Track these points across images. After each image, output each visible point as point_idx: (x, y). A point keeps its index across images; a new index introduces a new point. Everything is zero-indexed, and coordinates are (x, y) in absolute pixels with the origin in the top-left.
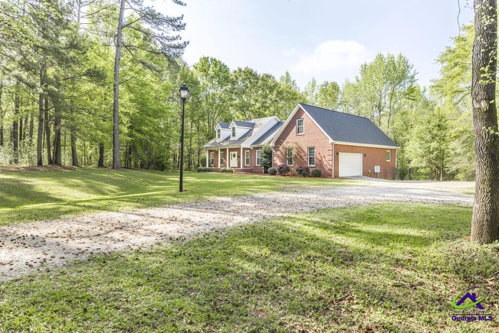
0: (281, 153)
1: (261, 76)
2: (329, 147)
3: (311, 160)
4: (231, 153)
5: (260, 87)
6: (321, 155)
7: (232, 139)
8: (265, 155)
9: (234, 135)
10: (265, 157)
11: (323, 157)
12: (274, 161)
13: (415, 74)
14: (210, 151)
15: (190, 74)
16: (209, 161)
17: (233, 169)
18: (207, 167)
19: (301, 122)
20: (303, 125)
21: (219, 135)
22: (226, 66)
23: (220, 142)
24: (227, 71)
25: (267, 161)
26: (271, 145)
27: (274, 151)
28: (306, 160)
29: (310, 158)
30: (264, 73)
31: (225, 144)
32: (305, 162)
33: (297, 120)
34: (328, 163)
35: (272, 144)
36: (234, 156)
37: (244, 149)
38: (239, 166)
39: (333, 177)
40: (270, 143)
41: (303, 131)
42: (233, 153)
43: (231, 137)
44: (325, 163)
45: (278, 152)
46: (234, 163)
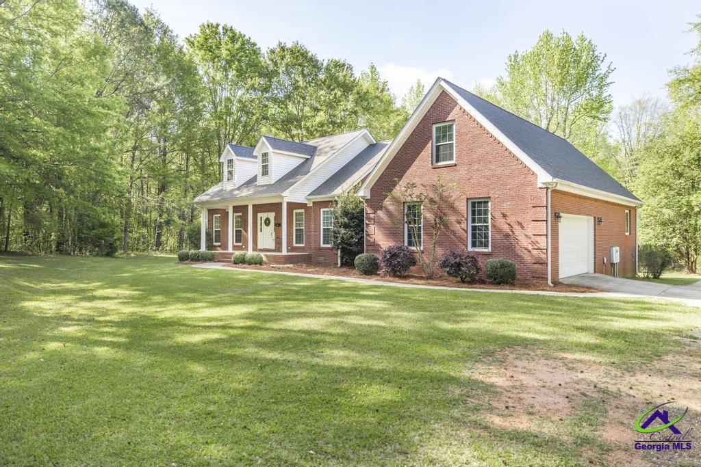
0: (389, 213)
1: (325, 65)
2: (536, 198)
3: (478, 236)
4: (259, 215)
5: (324, 82)
6: (511, 219)
7: (261, 181)
8: (346, 220)
9: (265, 171)
10: (346, 226)
11: (516, 227)
12: (368, 235)
13: (610, 71)
14: (211, 212)
15: (176, 50)
16: (208, 235)
17: (262, 254)
18: (203, 249)
19: (445, 133)
20: (451, 138)
21: (230, 173)
22: (255, 44)
23: (233, 190)
24: (256, 52)
25: (352, 237)
26: (361, 193)
27: (369, 210)
28: (460, 233)
29: (474, 228)
30: (331, 59)
31: (245, 192)
32: (460, 239)
33: (434, 127)
34: (533, 243)
35: (364, 193)
36: (267, 222)
37: (291, 206)
38: (278, 248)
39: (549, 282)
40: (356, 189)
41: (451, 154)
42: (262, 216)
43: (260, 177)
44: (524, 242)
45: (380, 213)
46: (266, 238)
